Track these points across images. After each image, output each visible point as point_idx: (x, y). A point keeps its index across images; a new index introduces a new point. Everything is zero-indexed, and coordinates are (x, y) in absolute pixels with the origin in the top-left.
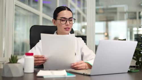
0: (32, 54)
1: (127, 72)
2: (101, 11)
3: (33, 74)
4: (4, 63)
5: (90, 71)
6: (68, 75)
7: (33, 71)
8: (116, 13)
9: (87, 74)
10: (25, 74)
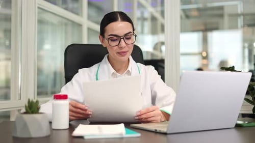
0: (65, 97)
1: (234, 126)
2: (195, 13)
3: (67, 131)
4: (20, 110)
5: (167, 125)
6: (127, 133)
7: (67, 126)
8: (222, 16)
9: (161, 132)
10: (54, 131)
